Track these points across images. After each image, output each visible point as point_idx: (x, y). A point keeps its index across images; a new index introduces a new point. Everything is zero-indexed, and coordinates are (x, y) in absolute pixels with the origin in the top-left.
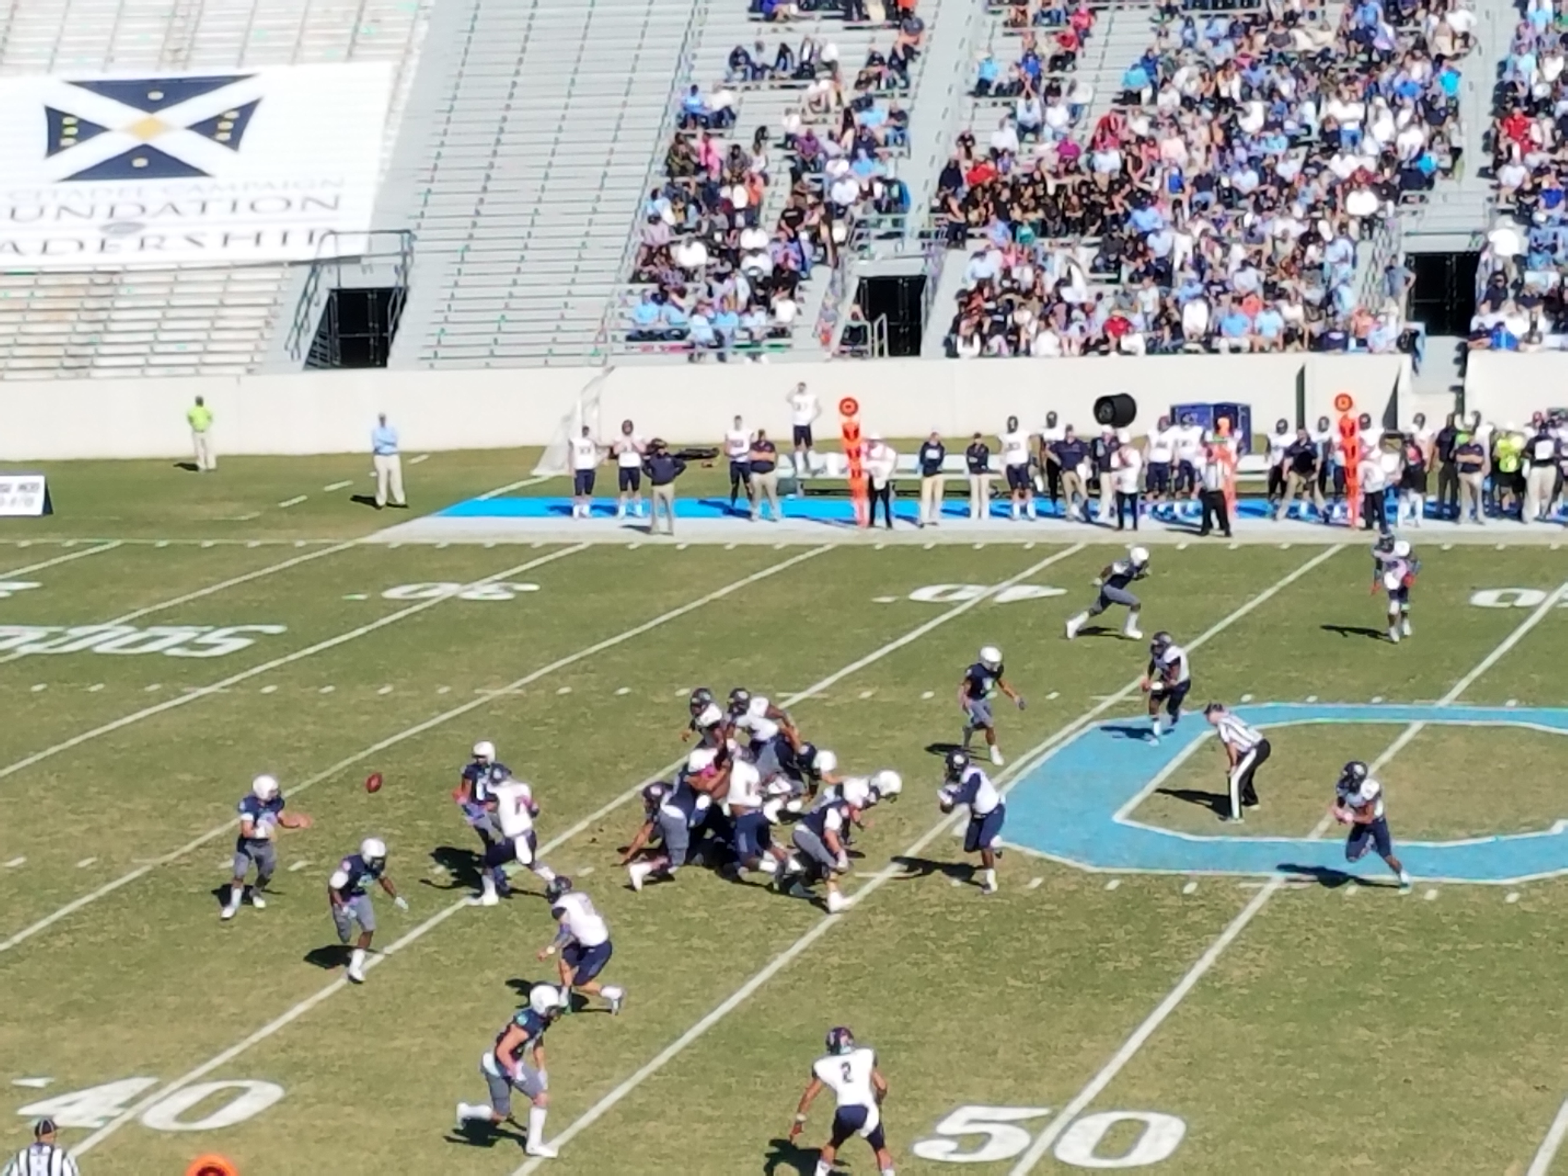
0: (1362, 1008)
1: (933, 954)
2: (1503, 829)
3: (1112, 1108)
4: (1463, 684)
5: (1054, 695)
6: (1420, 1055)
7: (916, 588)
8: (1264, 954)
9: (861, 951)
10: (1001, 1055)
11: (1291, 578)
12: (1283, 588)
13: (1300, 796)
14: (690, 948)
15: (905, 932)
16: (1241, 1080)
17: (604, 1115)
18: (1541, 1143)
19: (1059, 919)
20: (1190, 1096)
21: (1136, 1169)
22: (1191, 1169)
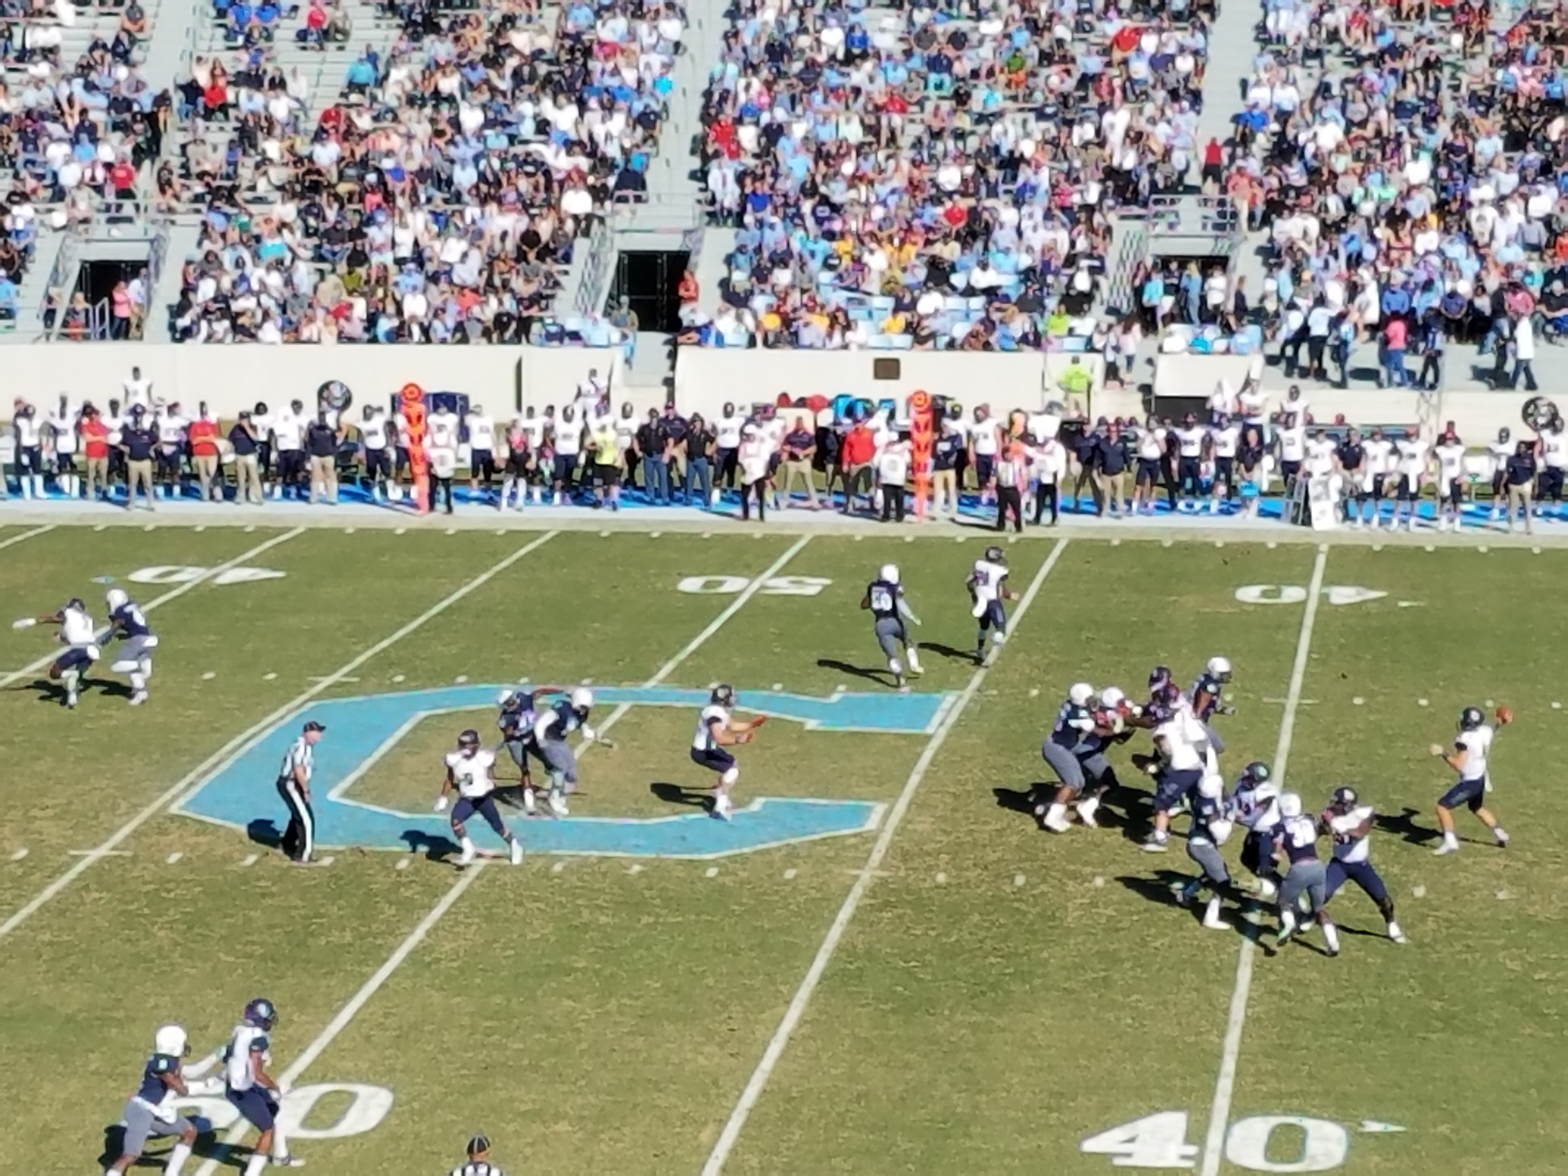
0: (568, 979)
1: (146, 930)
3: (323, 1080)
4: (669, 667)
5: (271, 676)
6: (622, 1025)
7: (137, 569)
8: (473, 928)
9: (74, 929)
11: (506, 563)
12: (496, 574)
15: (119, 909)
16: (448, 1050)
18: (733, 1109)
19: (273, 895)
20: (399, 1067)
21: (344, 1140)
22: (396, 1138)
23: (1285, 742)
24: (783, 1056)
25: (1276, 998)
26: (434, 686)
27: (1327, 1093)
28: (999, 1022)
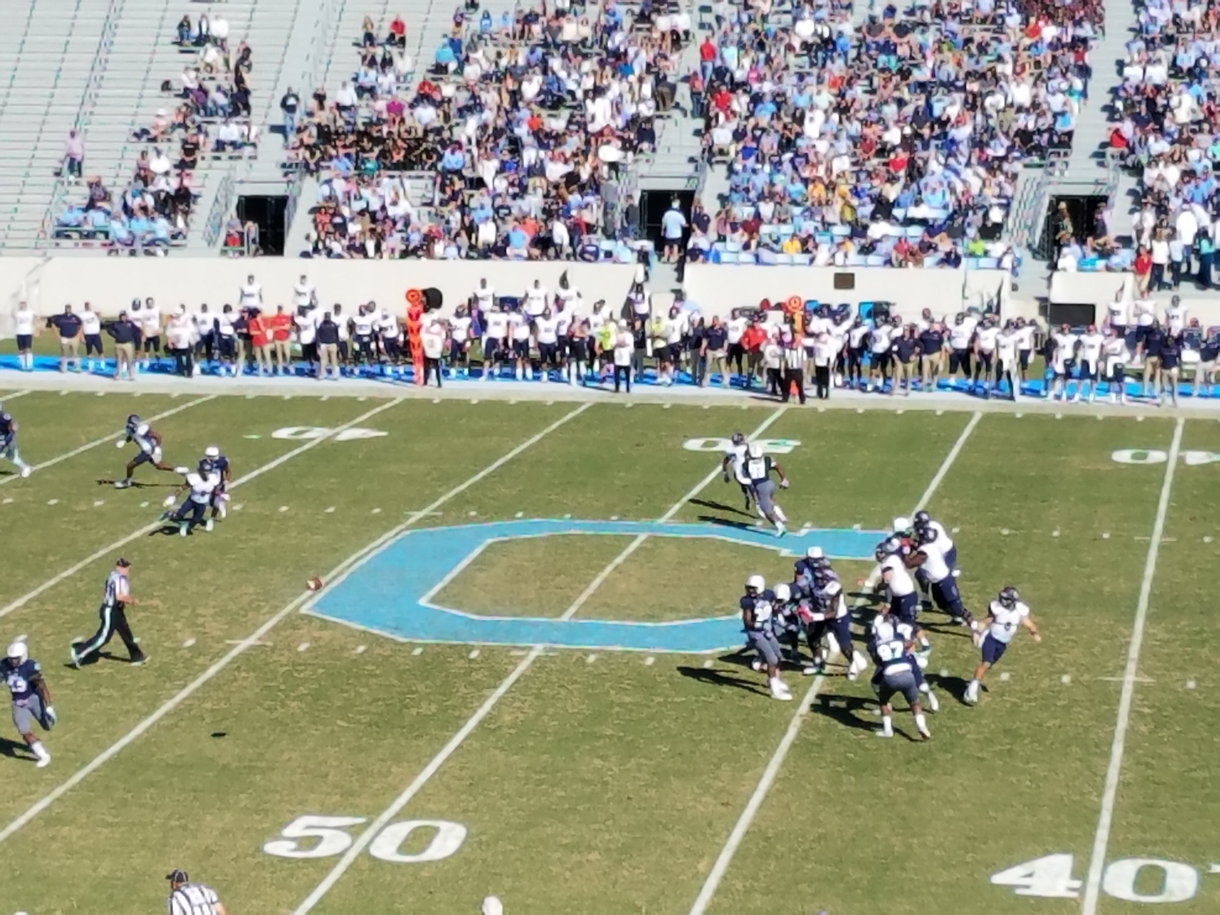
0: (598, 744)
1: (282, 701)
2: (703, 613)
3: (414, 818)
4: (677, 507)
5: (377, 511)
6: (639, 779)
7: (278, 429)
8: (527, 704)
9: (228, 699)
10: (330, 777)
11: (554, 426)
12: (547, 434)
13: (557, 588)
14: (100, 695)
15: (263, 684)
16: (508, 796)
17: (30, 821)
18: (724, 845)
19: (376, 676)
20: (471, 808)
21: (429, 863)
22: (469, 862)
23: (1150, 570)
24: (762, 805)
25: (1142, 767)
26: (501, 519)
27: (1182, 842)
28: (927, 782)
